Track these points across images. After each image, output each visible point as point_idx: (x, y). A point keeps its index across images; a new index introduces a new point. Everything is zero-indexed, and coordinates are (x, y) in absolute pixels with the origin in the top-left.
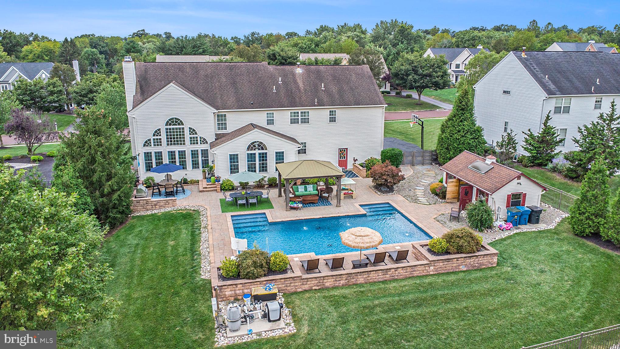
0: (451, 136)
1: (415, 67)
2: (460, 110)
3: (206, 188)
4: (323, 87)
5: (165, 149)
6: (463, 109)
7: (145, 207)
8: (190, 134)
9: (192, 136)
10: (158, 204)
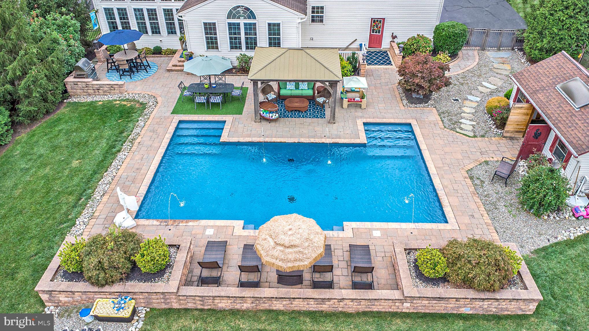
3: (176, 66)
7: (85, 91)
10: (101, 88)
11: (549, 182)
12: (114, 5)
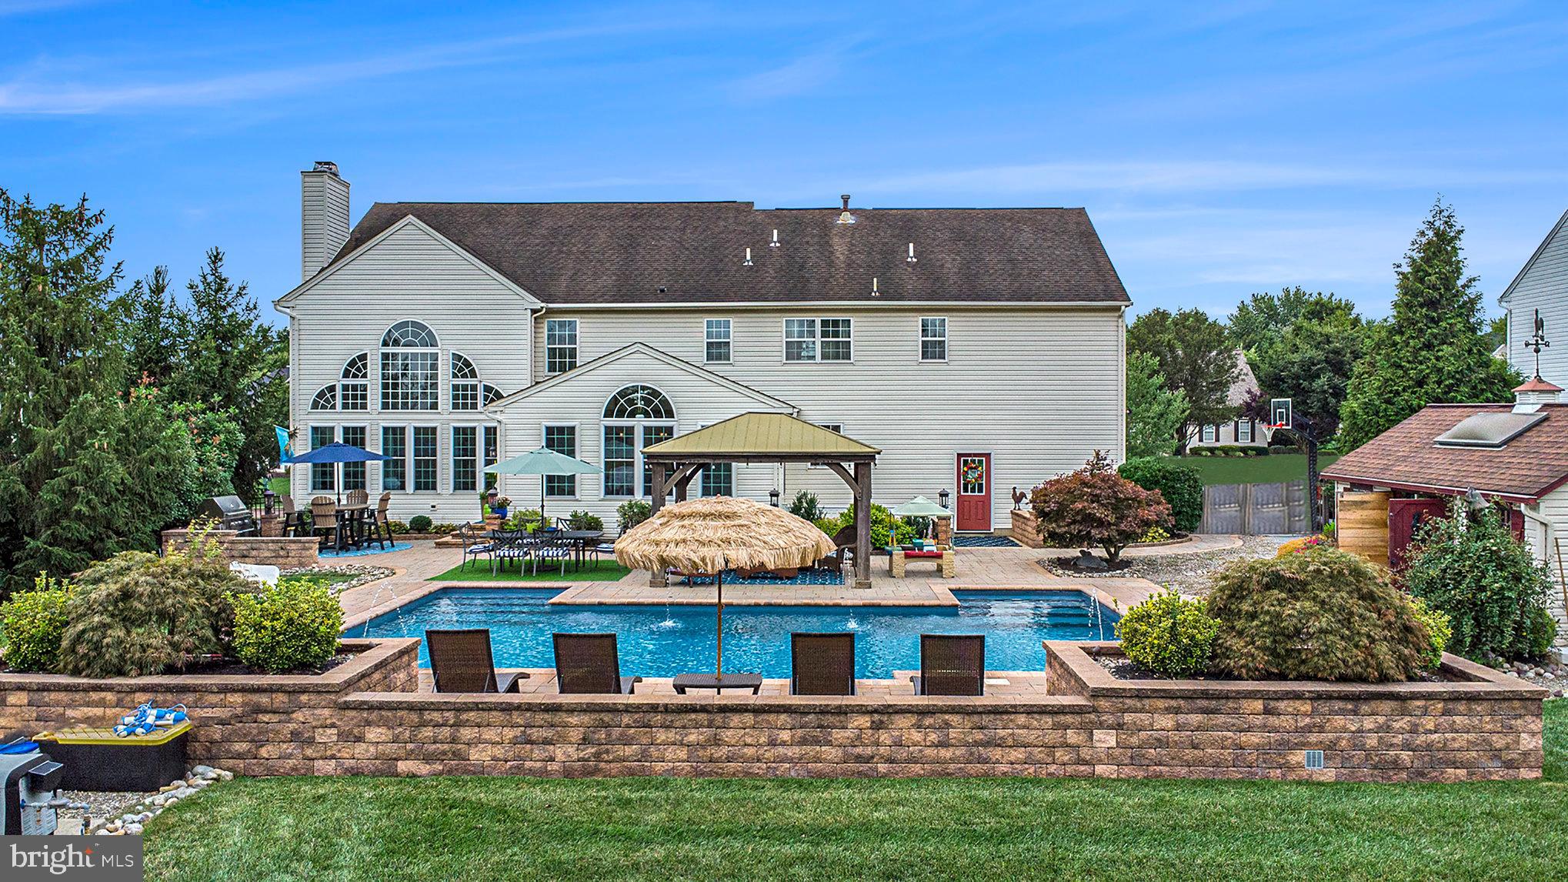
4: (911, 253)
5: (374, 420)
8: (455, 376)
9: (460, 381)
12: (338, 420)
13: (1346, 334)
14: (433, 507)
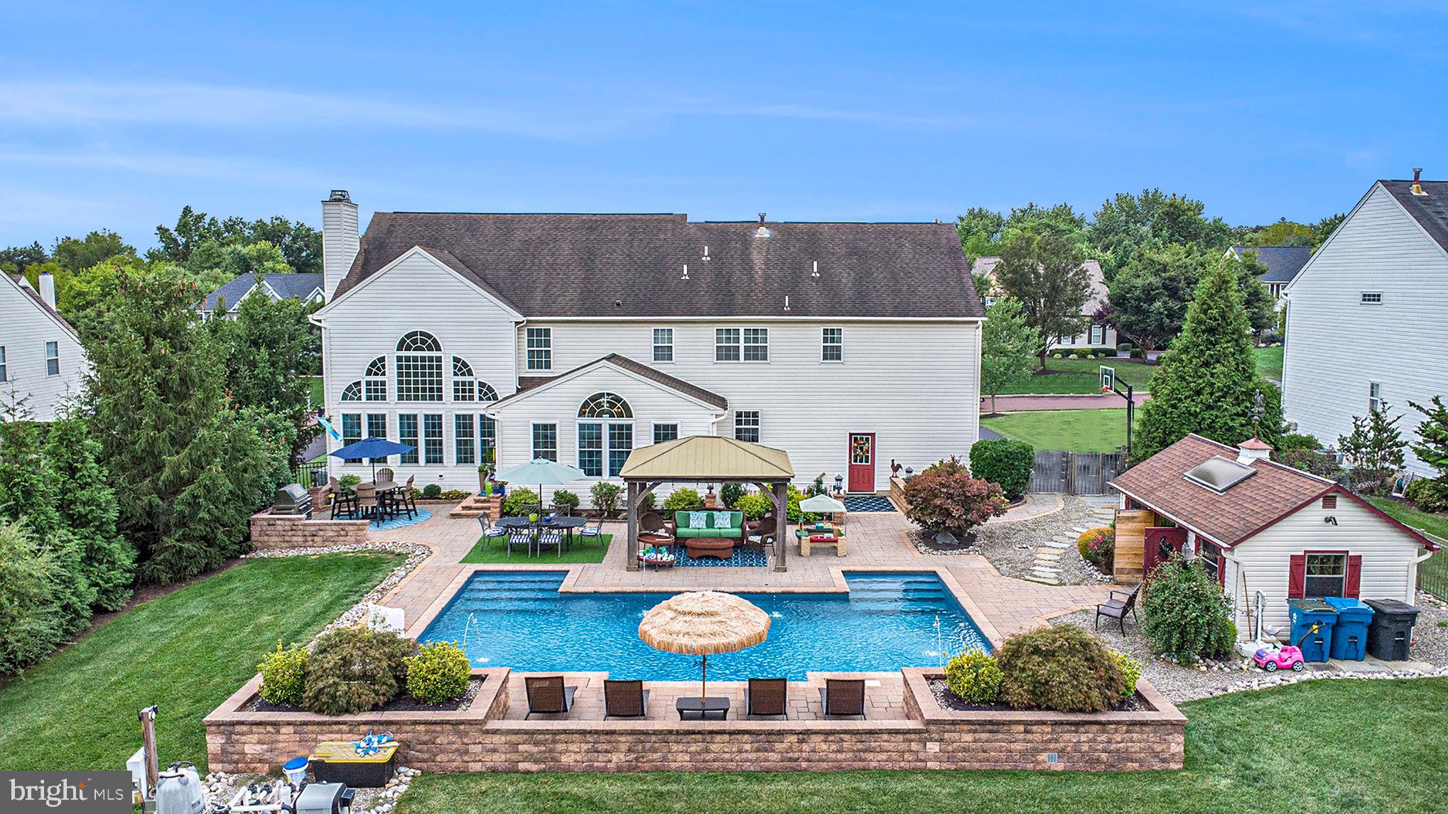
0: (1174, 406)
1: (1172, 279)
2: (1203, 332)
3: (470, 508)
4: (815, 270)
5: (393, 409)
6: (1211, 331)
7: (287, 538)
8: (455, 374)
9: (460, 379)
10: (321, 533)
11: (1184, 586)
12: (364, 408)
13: (1181, 262)
14: (441, 476)
